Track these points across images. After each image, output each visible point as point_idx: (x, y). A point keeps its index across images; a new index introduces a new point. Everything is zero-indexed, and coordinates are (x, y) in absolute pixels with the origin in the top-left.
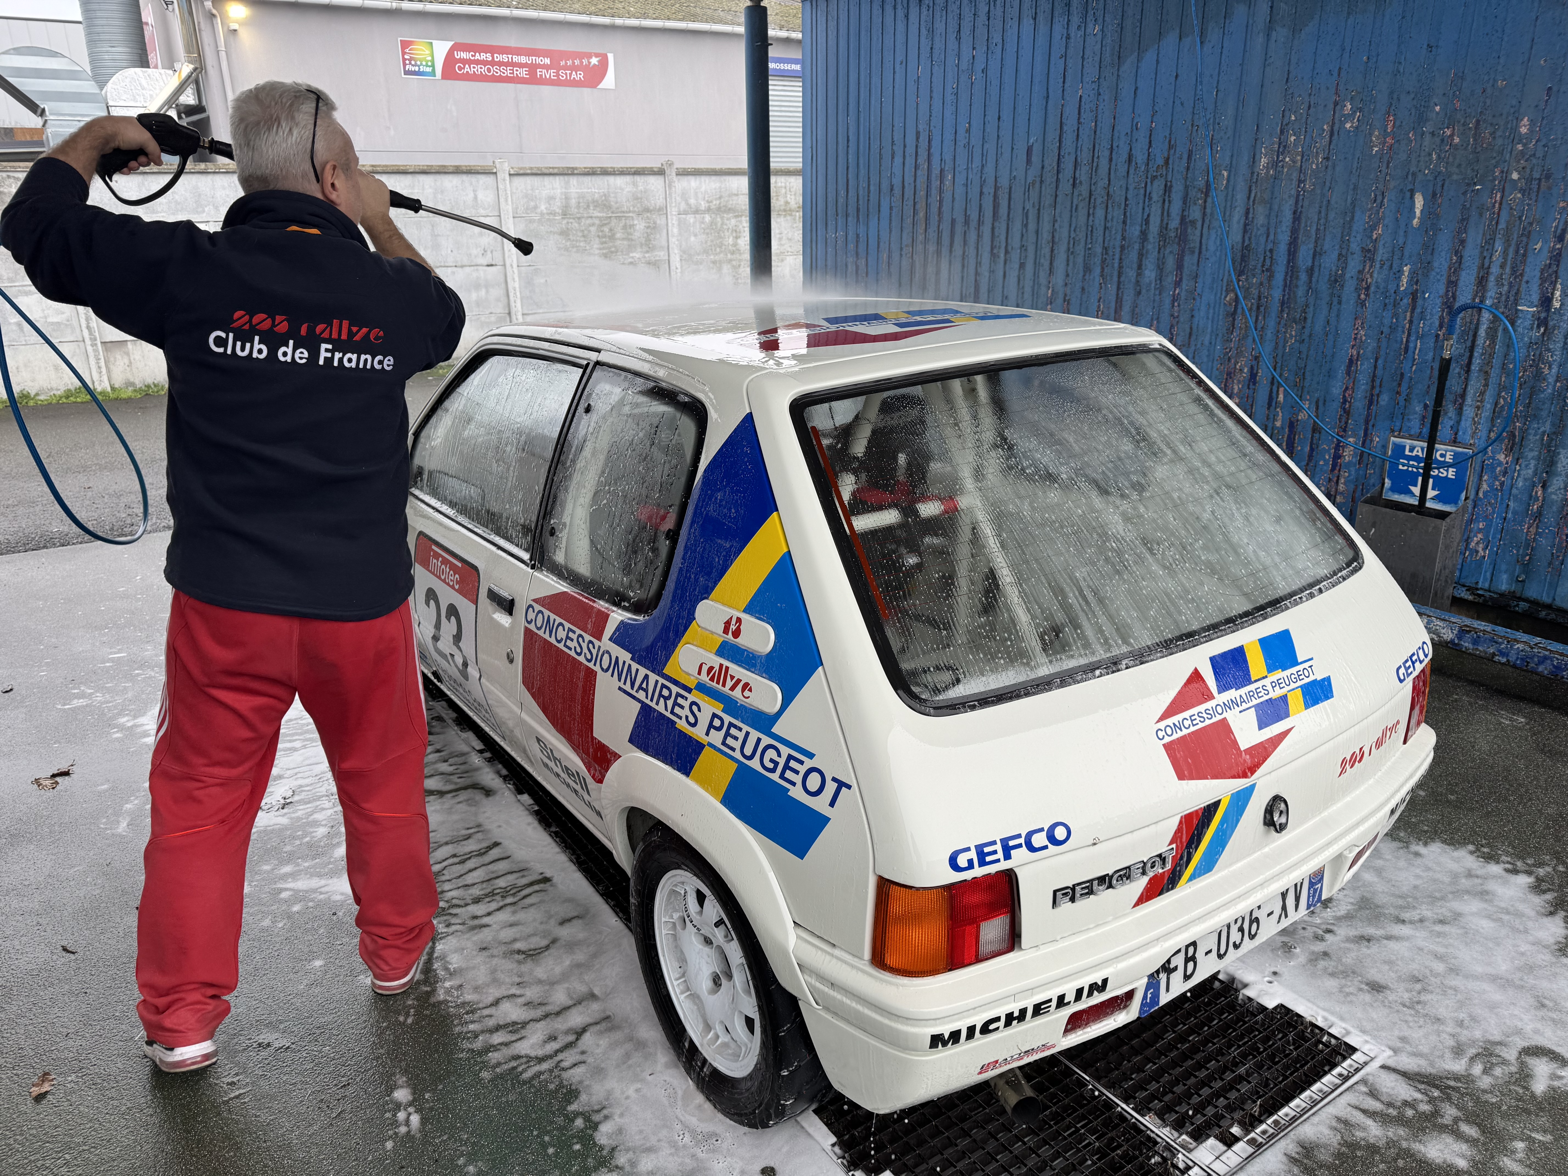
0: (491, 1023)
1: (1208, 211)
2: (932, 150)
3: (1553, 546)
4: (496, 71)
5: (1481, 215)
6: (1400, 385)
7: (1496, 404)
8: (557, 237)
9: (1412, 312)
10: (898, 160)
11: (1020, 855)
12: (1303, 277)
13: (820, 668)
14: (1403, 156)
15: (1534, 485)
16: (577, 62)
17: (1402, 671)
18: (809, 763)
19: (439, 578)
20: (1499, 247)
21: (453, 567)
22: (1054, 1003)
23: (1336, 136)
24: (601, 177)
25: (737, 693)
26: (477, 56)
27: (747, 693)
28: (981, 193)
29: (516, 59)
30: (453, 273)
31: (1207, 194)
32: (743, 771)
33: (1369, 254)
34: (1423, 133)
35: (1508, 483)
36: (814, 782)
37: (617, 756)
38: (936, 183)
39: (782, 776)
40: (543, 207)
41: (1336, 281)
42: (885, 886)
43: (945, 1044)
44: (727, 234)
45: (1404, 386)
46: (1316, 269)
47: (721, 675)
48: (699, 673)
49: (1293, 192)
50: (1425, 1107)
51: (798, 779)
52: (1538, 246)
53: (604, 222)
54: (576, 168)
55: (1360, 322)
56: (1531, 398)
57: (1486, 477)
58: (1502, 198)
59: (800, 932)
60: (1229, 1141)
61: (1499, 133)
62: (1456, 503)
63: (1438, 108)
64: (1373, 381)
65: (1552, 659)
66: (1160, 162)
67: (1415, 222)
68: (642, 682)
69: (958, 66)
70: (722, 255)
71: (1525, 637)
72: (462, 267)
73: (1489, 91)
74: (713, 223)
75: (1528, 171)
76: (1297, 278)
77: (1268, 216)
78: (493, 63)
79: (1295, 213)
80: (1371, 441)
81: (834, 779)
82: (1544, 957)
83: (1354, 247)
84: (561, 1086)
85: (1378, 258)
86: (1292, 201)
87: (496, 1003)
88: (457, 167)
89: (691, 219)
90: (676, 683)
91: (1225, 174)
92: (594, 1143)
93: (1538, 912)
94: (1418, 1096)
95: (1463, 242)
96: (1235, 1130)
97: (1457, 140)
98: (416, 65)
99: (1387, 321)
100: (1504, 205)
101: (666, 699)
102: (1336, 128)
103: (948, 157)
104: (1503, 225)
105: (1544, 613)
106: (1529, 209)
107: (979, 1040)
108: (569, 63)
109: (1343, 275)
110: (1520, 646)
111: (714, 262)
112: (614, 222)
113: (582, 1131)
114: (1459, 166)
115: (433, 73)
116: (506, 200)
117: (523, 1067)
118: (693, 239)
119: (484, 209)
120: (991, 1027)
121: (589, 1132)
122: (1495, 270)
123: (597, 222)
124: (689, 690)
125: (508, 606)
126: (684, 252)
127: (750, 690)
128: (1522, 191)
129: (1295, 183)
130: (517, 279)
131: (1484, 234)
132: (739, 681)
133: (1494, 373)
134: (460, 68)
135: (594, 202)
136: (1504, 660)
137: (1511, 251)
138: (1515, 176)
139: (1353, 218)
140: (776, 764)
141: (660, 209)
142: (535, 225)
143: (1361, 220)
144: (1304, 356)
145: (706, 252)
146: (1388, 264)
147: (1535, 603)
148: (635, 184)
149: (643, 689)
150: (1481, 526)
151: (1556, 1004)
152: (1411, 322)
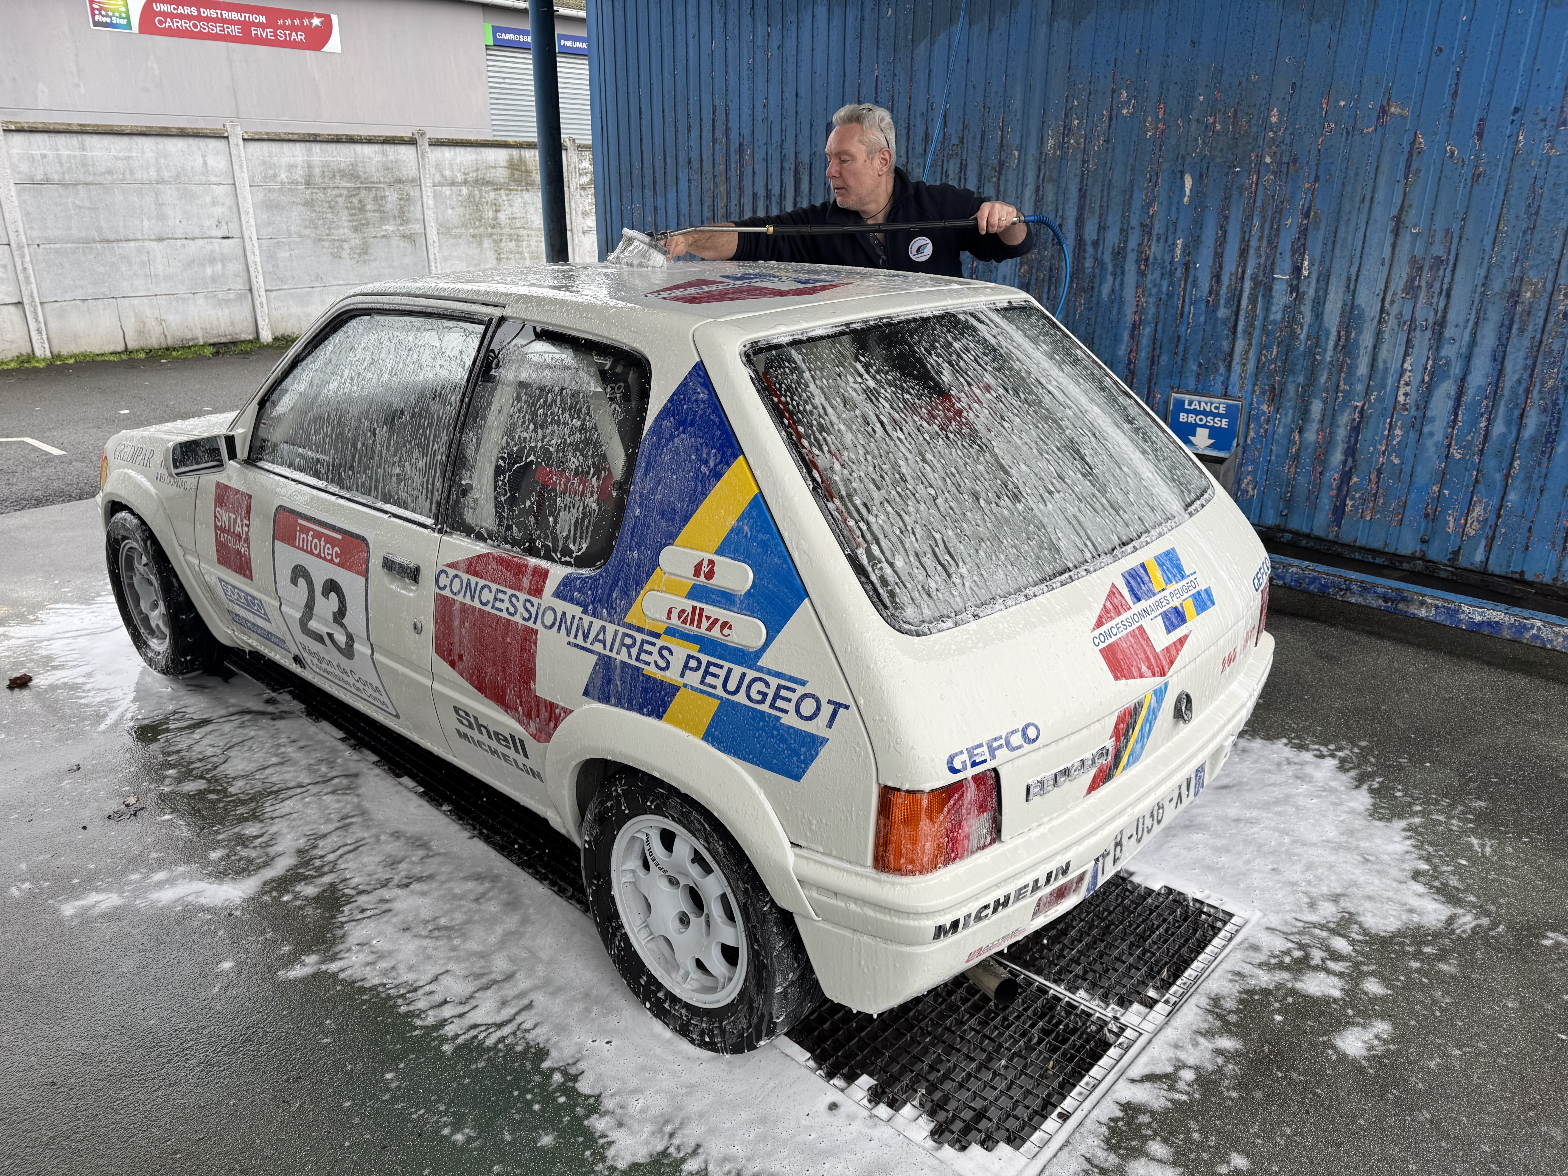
0: (438, 998)
1: (1002, 188)
2: (730, 124)
3: (1309, 484)
4: (202, 26)
5: (1241, 194)
6: (1177, 346)
7: (1259, 360)
8: (300, 208)
9: (1186, 281)
10: (695, 133)
11: (1003, 754)
12: (1090, 250)
13: (807, 600)
14: (1173, 141)
15: (1292, 431)
16: (297, 22)
17: (1256, 581)
18: (801, 690)
19: (311, 553)
20: (1257, 222)
21: (329, 540)
22: (1030, 888)
23: (1114, 121)
24: (347, 145)
25: (715, 633)
26: (180, 10)
27: (726, 631)
28: (782, 169)
29: (226, 15)
30: (184, 246)
31: (1000, 173)
32: (727, 708)
33: (1146, 229)
34: (1190, 120)
35: (1270, 430)
36: (808, 707)
37: (568, 712)
38: (734, 157)
39: (772, 706)
40: (283, 176)
41: (1119, 254)
42: (887, 794)
43: (946, 933)
44: (486, 207)
45: (1181, 347)
46: (1101, 243)
47: (697, 616)
48: (669, 618)
49: (1079, 172)
50: (1297, 954)
51: (791, 707)
52: (1289, 222)
53: (353, 193)
54: (319, 135)
55: (1140, 290)
56: (1287, 354)
57: (1252, 426)
58: (1258, 179)
59: (797, 850)
60: (1150, 1004)
61: (1254, 122)
62: (1229, 449)
63: (1201, 98)
64: (1154, 343)
65: (1319, 579)
66: (955, 140)
67: (1186, 199)
68: (598, 634)
69: (753, 41)
70: (482, 229)
71: (1296, 562)
72: (193, 239)
73: (1244, 84)
74: (470, 196)
75: (1278, 155)
76: (1085, 251)
77: (1057, 194)
78: (199, 18)
79: (1080, 190)
80: (1154, 397)
81: (829, 702)
82: (1359, 823)
83: (1134, 222)
84: (528, 1046)
85: (1155, 232)
86: (1078, 179)
87: (436, 979)
88: (182, 129)
89: (447, 191)
90: (640, 630)
91: (1016, 153)
92: (578, 1093)
93: (1347, 787)
94: (1290, 945)
95: (1226, 218)
96: (1152, 993)
97: (1218, 127)
98: (107, 16)
99: (1164, 289)
100: (1260, 187)
101: (629, 647)
102: (1114, 113)
103: (746, 132)
104: (1259, 204)
105: (1304, 542)
106: (1281, 189)
107: (975, 927)
108: (288, 22)
109: (1125, 248)
110: (1294, 569)
111: (474, 236)
112: (363, 193)
113: (563, 1084)
114: (1221, 150)
115: (129, 26)
116: (241, 167)
117: (485, 1034)
118: (450, 211)
119: (216, 176)
120: (983, 915)
121: (570, 1084)
122: (1254, 243)
123: (345, 192)
124: (657, 636)
125: (413, 574)
126: (441, 225)
127: (730, 628)
128: (1274, 173)
129: (1079, 163)
130: (257, 252)
131: (1244, 211)
132: (716, 621)
133: (1256, 333)
134: (160, 22)
135: (340, 171)
136: (1281, 583)
137: (1267, 226)
138: (1268, 160)
139: (1131, 196)
140: (765, 695)
141: (413, 181)
142: (275, 194)
143: (1139, 198)
144: (1092, 322)
145: (464, 225)
146: (1163, 238)
147: (1296, 533)
148: (384, 154)
149: (600, 641)
150: (1250, 469)
151: (1377, 858)
152: (1185, 290)
